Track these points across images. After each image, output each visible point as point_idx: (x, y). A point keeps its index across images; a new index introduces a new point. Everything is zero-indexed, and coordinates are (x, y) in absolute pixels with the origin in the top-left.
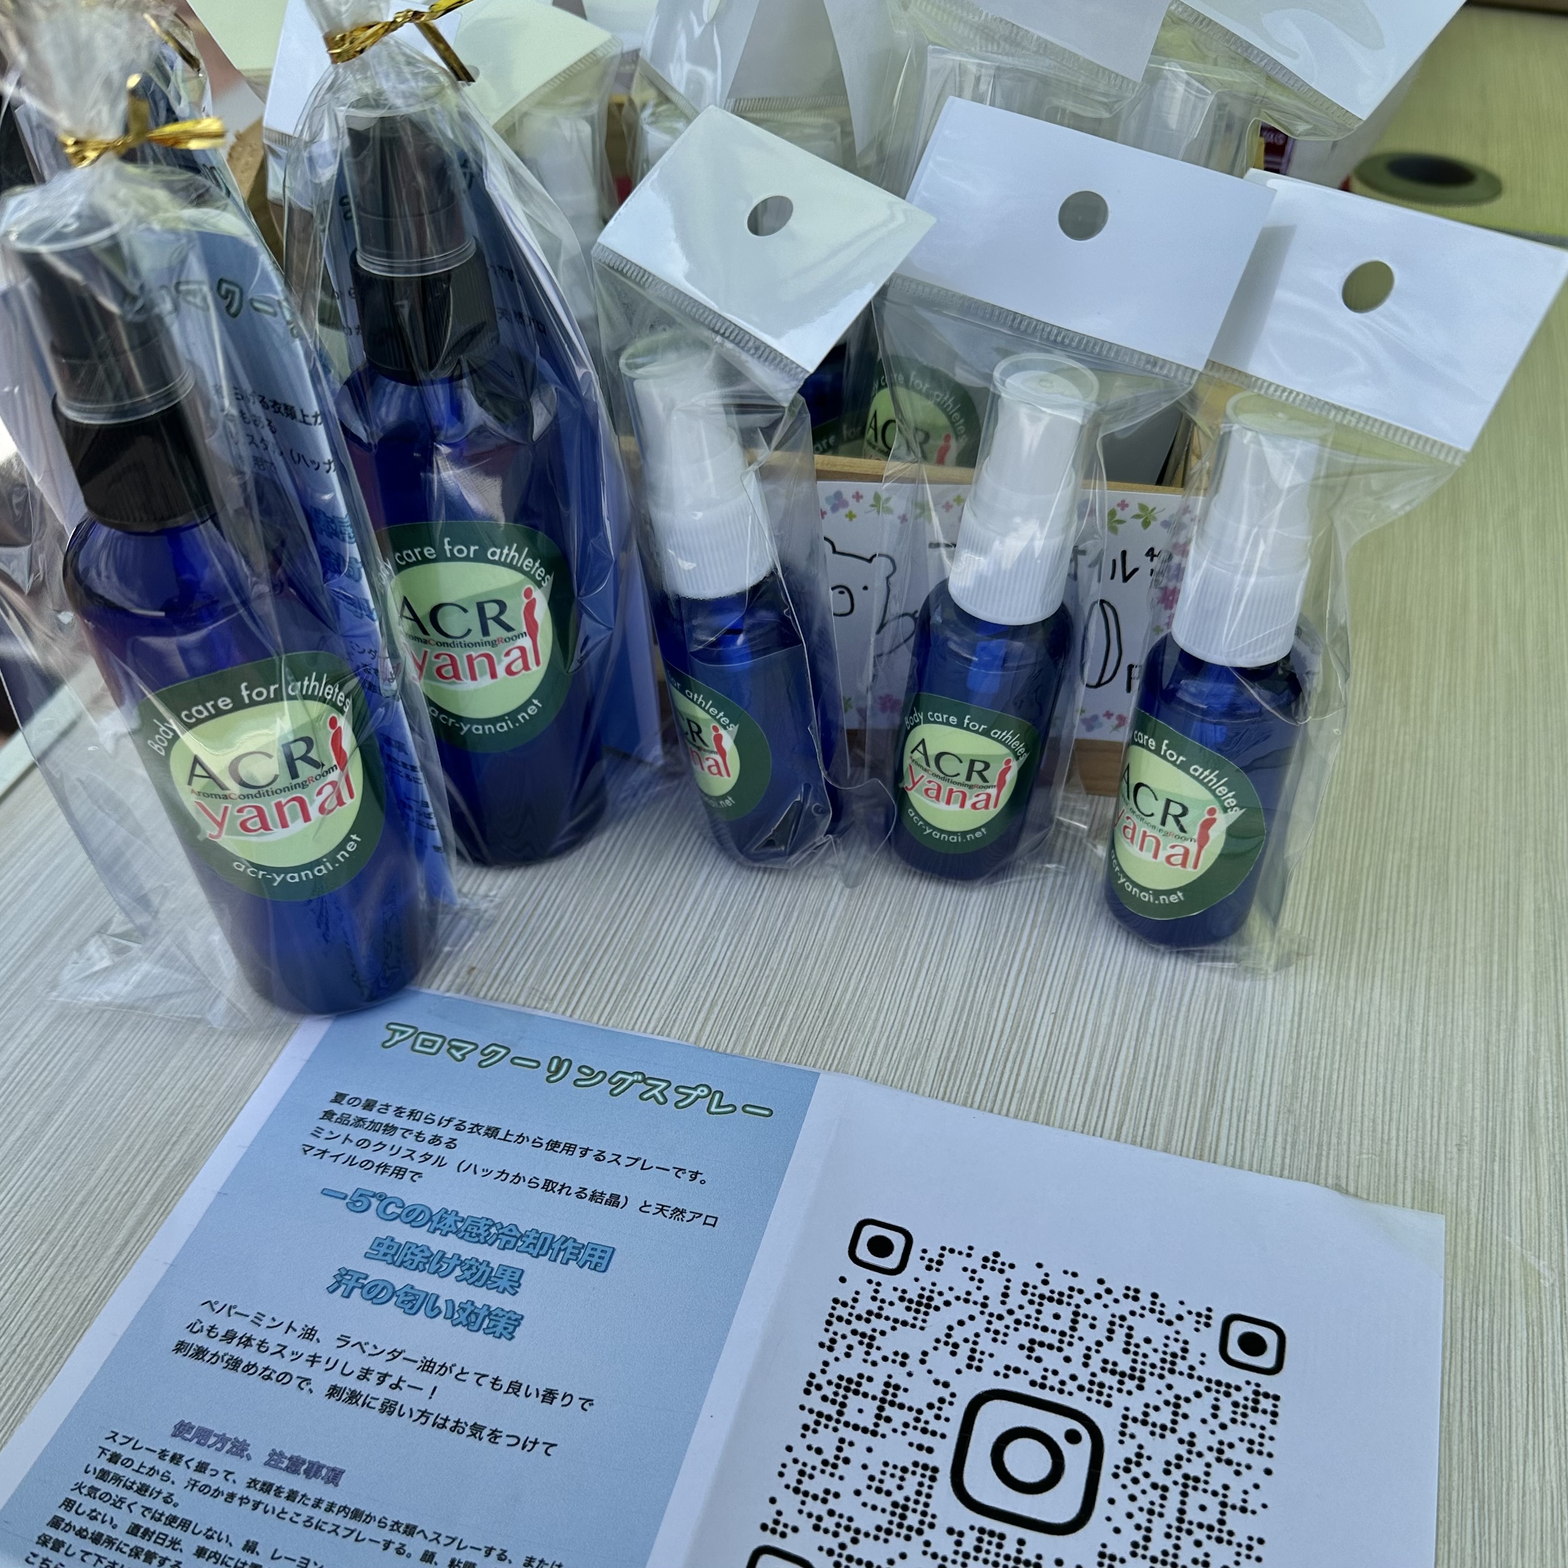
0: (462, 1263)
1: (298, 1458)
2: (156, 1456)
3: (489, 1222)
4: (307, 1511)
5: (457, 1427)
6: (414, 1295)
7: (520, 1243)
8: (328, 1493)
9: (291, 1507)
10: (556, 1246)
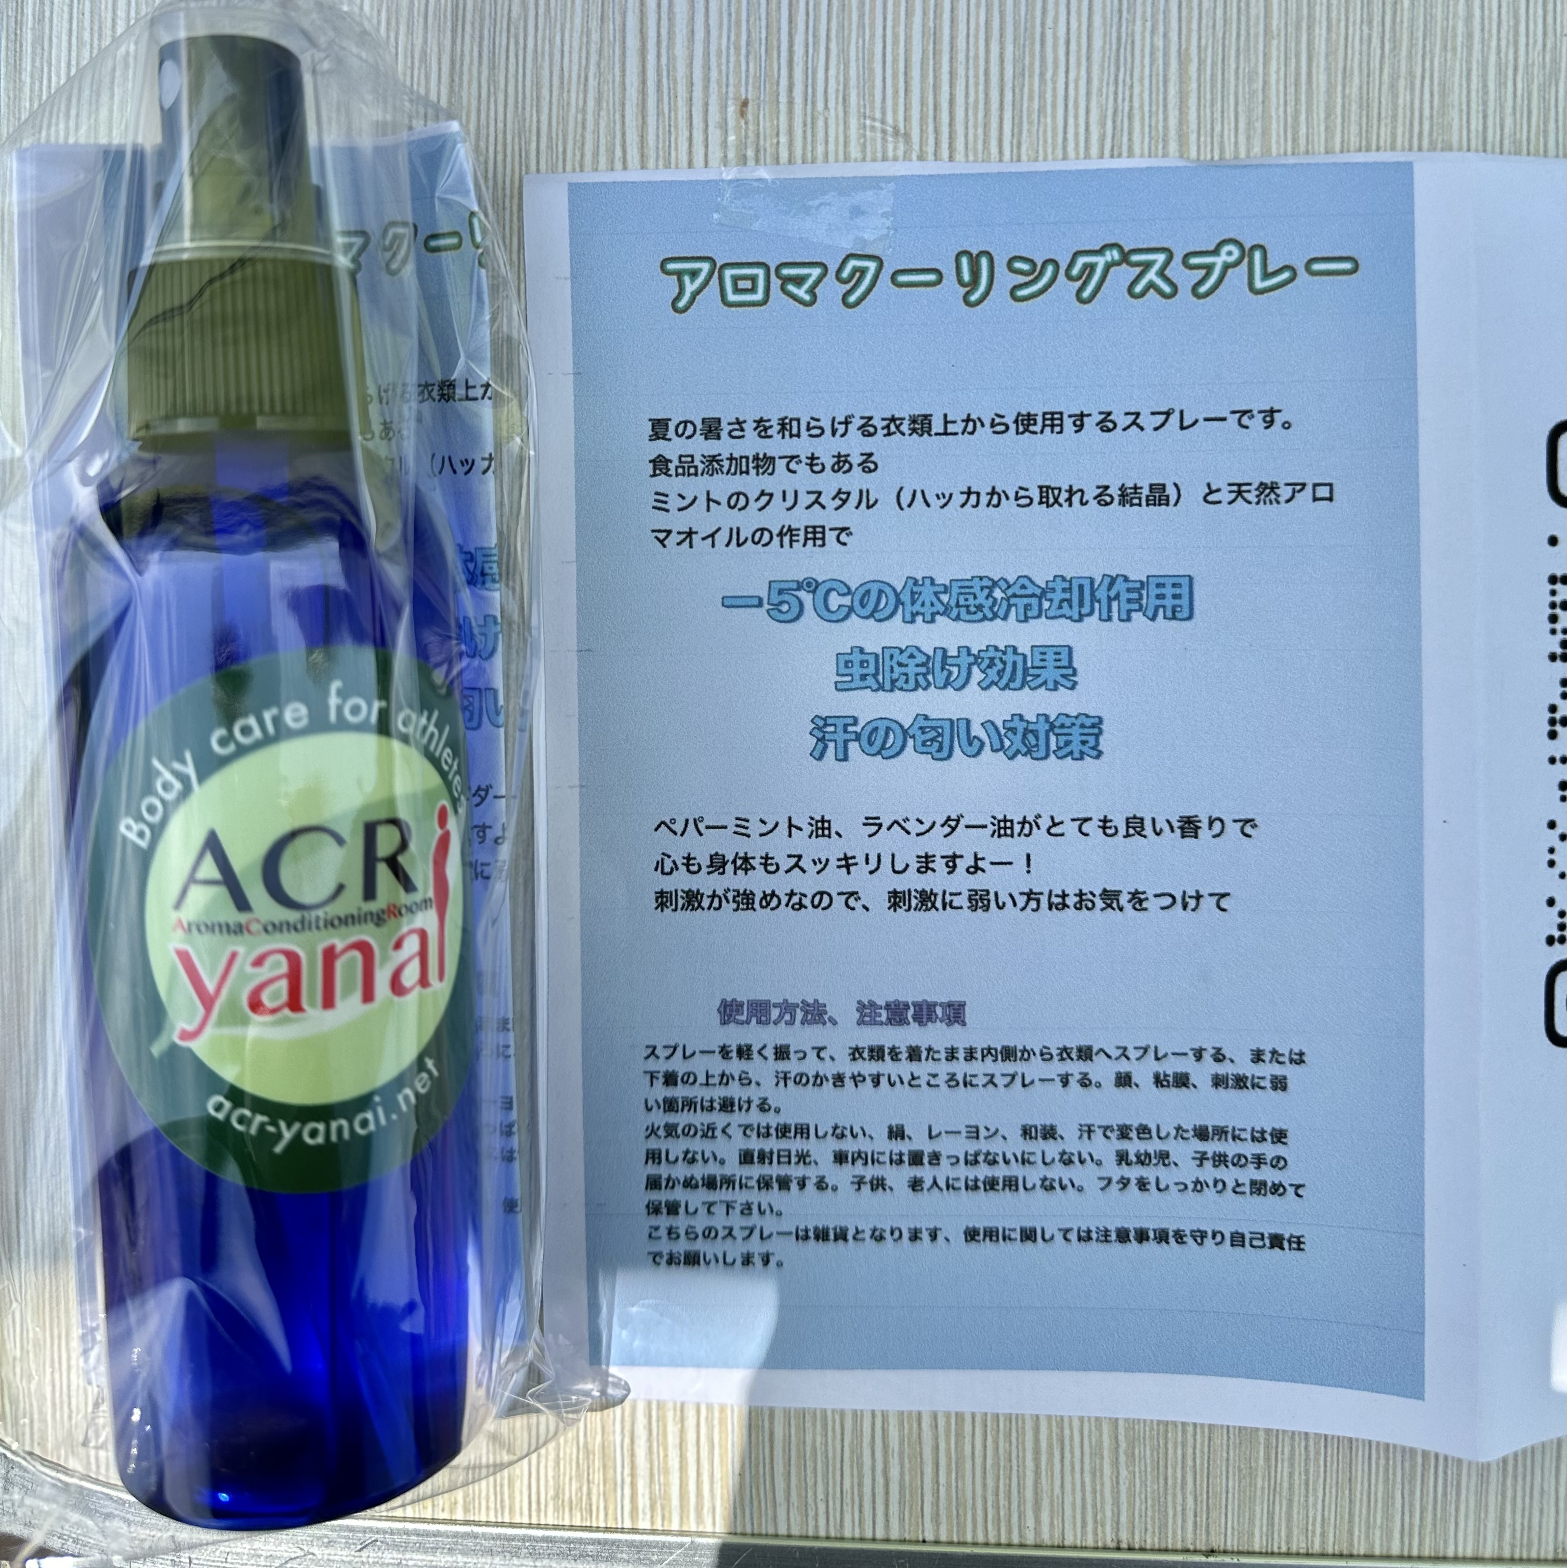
0: (977, 659)
1: (897, 1003)
2: (718, 1057)
3: (986, 583)
4: (944, 1068)
5: (1083, 901)
6: (934, 728)
7: (1046, 605)
8: (958, 1037)
9: (923, 1069)
10: (1102, 594)
